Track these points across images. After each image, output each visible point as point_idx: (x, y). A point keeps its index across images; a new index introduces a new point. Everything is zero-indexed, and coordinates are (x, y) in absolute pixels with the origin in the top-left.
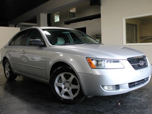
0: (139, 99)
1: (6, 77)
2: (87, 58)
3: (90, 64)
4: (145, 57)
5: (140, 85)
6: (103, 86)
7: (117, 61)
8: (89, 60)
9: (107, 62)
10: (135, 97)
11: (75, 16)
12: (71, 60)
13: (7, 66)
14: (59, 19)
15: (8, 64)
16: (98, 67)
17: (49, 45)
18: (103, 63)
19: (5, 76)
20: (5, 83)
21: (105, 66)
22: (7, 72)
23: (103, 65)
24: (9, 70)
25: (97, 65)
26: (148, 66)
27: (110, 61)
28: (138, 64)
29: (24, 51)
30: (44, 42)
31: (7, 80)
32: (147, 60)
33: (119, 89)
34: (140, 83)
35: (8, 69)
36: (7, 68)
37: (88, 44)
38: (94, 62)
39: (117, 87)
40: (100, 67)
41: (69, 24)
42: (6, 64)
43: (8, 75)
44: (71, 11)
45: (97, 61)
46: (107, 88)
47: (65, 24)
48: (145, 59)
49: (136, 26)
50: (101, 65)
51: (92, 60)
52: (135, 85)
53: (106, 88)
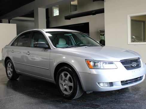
0: (134, 96)
1: (8, 77)
2: (85, 60)
3: (89, 65)
4: (139, 58)
5: (132, 83)
6: (99, 83)
7: (111, 63)
8: (88, 61)
9: (103, 63)
10: (130, 94)
11: (76, 10)
12: (73, 61)
13: (9, 66)
14: (58, 12)
15: (11, 65)
16: (95, 68)
17: (53, 48)
18: (99, 64)
19: (6, 76)
20: (7, 82)
21: (101, 66)
22: (9, 72)
23: (99, 66)
24: (12, 70)
25: (94, 65)
26: (141, 67)
27: (105, 62)
28: (130, 65)
29: (28, 52)
30: (48, 44)
31: (9, 80)
32: (140, 62)
33: (113, 86)
34: (133, 82)
35: (10, 69)
36: (9, 67)
37: (88, 46)
38: (92, 64)
39: (111, 84)
40: (96, 67)
41: (70, 19)
42: (8, 64)
43: (10, 74)
44: (72, 3)
45: (95, 63)
46: (103, 85)
47: (65, 19)
48: (139, 61)
49: (144, 22)
50: (97, 65)
51: (90, 62)
52: (127, 83)
53: (101, 84)
